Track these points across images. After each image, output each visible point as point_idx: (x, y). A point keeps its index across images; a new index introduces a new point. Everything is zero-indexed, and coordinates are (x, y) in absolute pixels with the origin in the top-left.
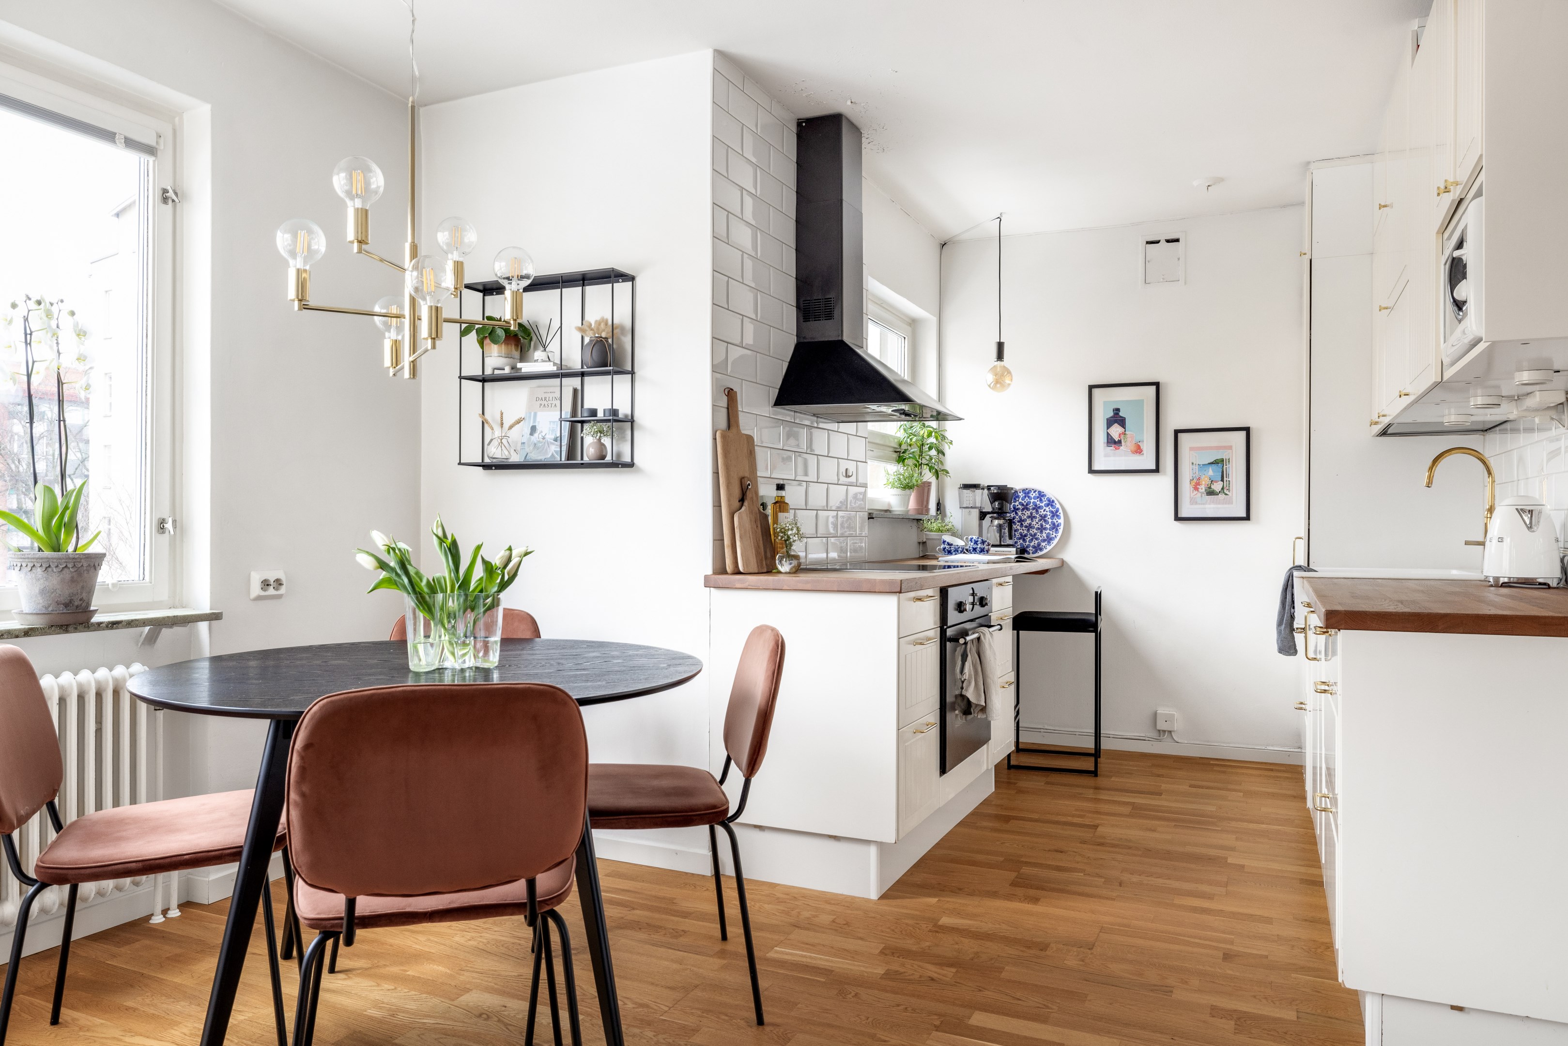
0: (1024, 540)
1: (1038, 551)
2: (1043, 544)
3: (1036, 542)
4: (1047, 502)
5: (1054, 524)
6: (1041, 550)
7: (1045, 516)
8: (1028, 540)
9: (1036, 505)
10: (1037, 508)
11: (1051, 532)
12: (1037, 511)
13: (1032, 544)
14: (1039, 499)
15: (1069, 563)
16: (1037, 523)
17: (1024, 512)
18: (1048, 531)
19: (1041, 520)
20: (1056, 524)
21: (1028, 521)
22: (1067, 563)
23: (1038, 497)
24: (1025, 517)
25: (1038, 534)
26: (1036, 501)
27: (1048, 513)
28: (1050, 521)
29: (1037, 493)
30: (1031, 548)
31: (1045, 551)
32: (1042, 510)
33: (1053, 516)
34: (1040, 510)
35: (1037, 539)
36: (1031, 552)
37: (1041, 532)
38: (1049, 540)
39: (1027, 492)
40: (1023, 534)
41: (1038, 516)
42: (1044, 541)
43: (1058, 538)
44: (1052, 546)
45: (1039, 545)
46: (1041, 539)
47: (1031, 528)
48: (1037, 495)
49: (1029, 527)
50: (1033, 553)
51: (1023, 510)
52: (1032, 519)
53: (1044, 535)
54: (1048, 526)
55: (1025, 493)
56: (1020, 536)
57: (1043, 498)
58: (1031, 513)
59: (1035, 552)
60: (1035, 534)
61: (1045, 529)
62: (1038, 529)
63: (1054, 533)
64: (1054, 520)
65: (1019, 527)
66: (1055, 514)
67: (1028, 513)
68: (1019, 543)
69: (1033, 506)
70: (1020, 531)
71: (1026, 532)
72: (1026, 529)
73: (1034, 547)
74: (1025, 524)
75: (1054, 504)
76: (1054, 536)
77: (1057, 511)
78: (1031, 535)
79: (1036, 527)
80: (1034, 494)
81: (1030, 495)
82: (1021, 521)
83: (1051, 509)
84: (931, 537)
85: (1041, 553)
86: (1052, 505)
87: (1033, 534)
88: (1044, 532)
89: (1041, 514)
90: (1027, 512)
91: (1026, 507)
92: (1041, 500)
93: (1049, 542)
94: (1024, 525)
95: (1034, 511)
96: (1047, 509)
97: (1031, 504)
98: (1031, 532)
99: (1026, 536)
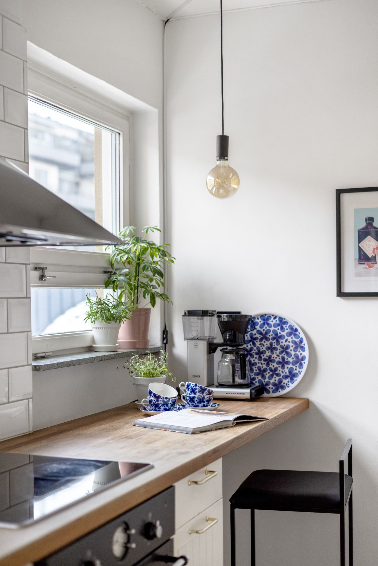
0: (263, 377)
1: (280, 390)
2: (285, 381)
3: (277, 378)
4: (289, 331)
5: (297, 357)
6: (283, 388)
7: (288, 347)
8: (267, 376)
9: (276, 334)
10: (277, 338)
11: (294, 367)
12: (278, 341)
13: (272, 381)
14: (279, 327)
15: (315, 403)
16: (278, 356)
17: (263, 342)
18: (291, 366)
19: (282, 352)
20: (300, 357)
21: (268, 353)
22: (312, 402)
23: (279, 325)
24: (264, 349)
25: (280, 369)
26: (276, 329)
27: (291, 344)
28: (293, 353)
29: (277, 319)
30: (271, 386)
31: (287, 390)
32: (284, 341)
33: (296, 348)
34: (281, 341)
35: (278, 375)
36: (271, 390)
37: (283, 367)
38: (292, 376)
39: (265, 318)
40: (262, 369)
41: (278, 347)
42: (286, 377)
43: (302, 374)
44: (296, 383)
45: (280, 382)
46: (282, 374)
47: (271, 361)
48: (278, 322)
49: (269, 360)
50: (274, 392)
51: (261, 339)
52: (272, 351)
53: (286, 370)
54: (290, 360)
55: (264, 320)
56: (258, 371)
57: (284, 326)
58: (271, 344)
59: (276, 390)
60: (276, 369)
61: (288, 363)
62: (279, 363)
63: (298, 368)
64: (298, 353)
65: (257, 361)
66: (299, 345)
67: (267, 344)
68: (257, 380)
69: (274, 336)
70: (258, 365)
71: (265, 366)
72: (266, 363)
73: (274, 385)
74: (265, 356)
75: (297, 333)
76: (297, 372)
77: (301, 341)
78: (271, 370)
79: (277, 360)
80: (274, 321)
81: (270, 322)
82: (260, 353)
83: (294, 339)
84: (139, 383)
85: (282, 392)
86: (295, 335)
87: (273, 368)
88: (286, 366)
89: (283, 344)
90: (267, 342)
91: (264, 337)
92: (282, 328)
93: (292, 379)
94: (263, 358)
95: (275, 341)
96: (289, 339)
97: (271, 333)
98: (271, 366)
99: (265, 370)
